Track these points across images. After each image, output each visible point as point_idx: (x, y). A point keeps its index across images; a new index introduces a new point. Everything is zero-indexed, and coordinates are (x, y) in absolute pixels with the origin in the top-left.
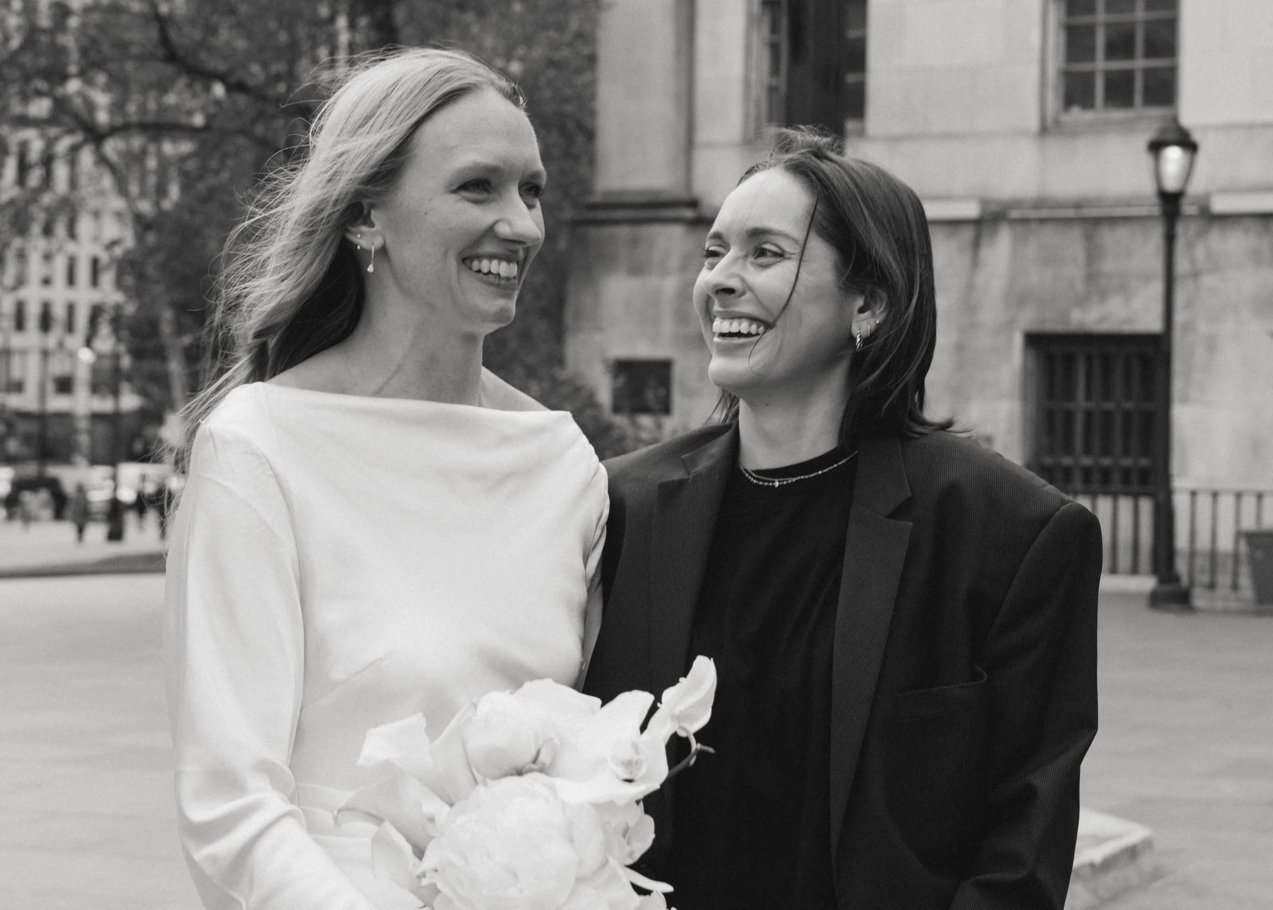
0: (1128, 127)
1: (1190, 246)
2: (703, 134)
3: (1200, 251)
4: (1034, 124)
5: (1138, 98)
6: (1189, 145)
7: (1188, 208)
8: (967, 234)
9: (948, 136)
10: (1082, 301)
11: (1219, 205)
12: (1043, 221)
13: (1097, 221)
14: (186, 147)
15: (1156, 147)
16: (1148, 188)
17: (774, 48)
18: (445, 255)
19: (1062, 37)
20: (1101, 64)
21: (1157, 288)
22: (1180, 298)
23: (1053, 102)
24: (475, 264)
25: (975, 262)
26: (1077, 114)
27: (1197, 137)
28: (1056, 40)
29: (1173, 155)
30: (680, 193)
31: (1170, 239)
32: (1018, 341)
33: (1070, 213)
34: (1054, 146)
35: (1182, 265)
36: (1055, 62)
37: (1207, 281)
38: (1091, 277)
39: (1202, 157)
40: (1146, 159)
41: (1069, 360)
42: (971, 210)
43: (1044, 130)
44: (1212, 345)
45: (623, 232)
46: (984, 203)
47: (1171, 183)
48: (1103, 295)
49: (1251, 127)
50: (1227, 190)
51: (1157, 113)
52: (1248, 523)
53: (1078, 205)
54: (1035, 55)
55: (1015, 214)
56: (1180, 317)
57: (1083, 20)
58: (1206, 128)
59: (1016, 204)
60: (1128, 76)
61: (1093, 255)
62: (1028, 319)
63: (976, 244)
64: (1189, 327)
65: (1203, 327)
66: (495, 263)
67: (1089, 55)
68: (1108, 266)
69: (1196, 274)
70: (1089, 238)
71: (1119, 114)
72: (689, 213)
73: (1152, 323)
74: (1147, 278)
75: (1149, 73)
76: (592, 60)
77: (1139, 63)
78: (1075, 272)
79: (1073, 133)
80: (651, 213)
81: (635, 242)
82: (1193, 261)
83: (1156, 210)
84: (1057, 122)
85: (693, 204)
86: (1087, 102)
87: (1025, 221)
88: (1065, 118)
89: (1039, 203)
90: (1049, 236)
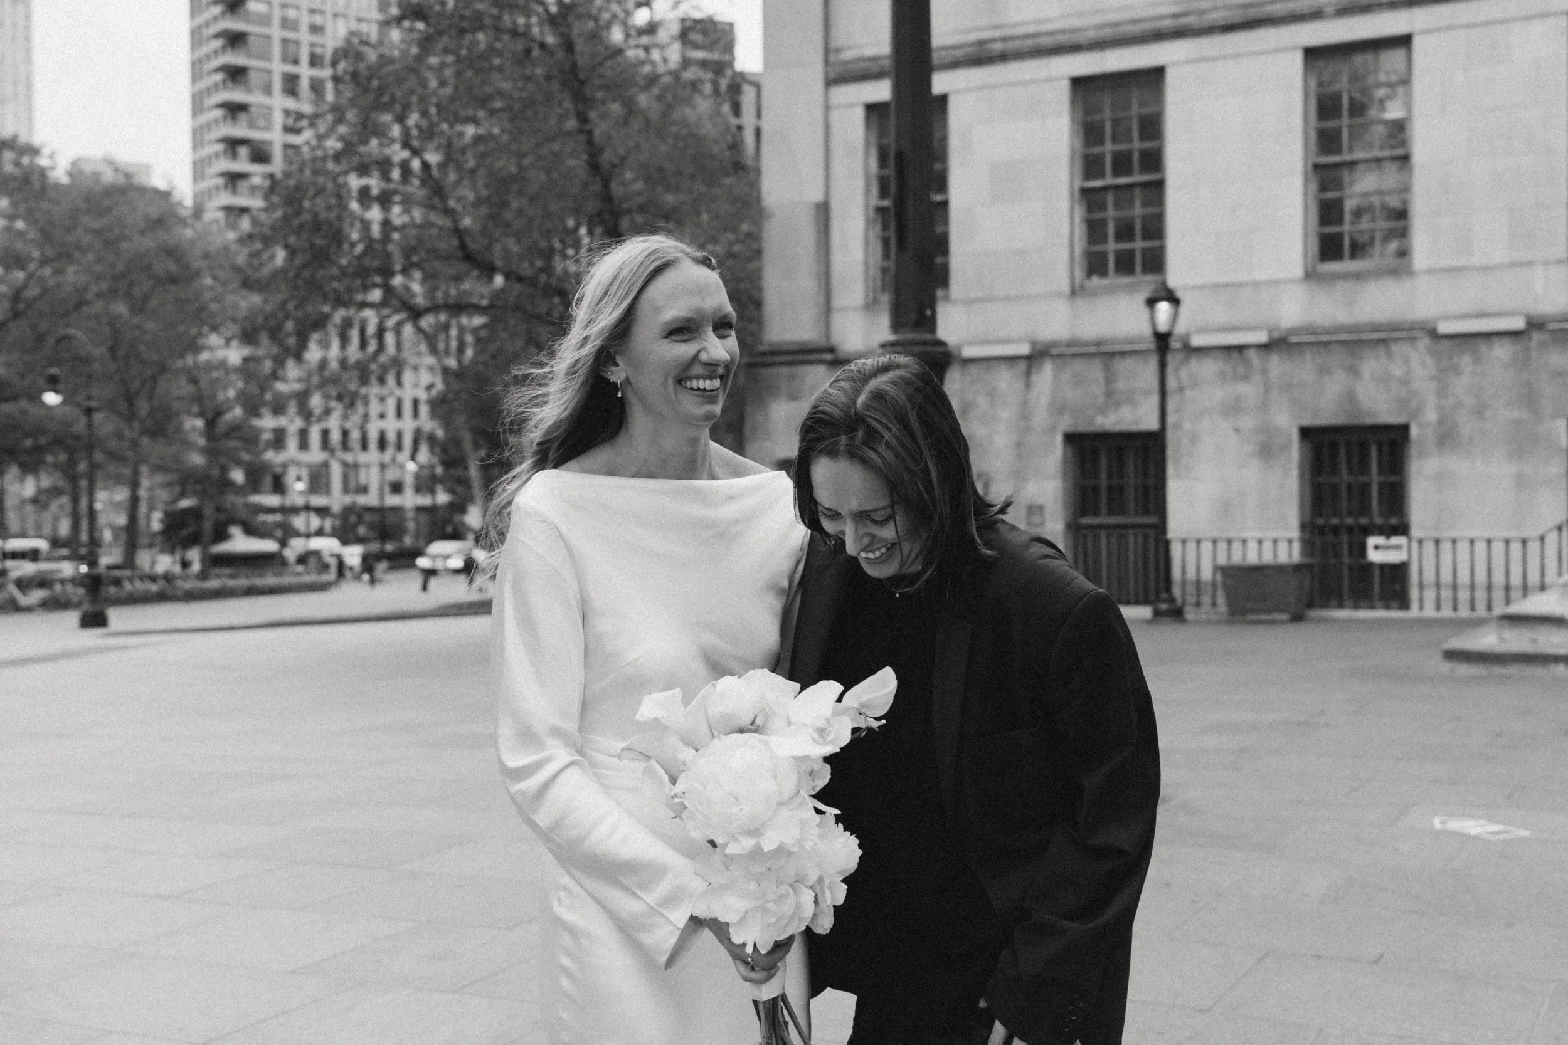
0: (1132, 289)
1: (1177, 369)
2: (836, 302)
3: (1183, 373)
4: (1066, 289)
5: (1138, 267)
6: (1174, 300)
7: (1175, 344)
8: (1022, 366)
9: (1008, 298)
10: (1103, 410)
11: (1197, 341)
12: (1074, 355)
13: (1113, 354)
14: (478, 321)
15: (1151, 302)
16: (1146, 331)
17: (886, 242)
18: (666, 379)
19: (1084, 227)
20: (1112, 246)
21: (1155, 399)
22: (1171, 406)
23: (1079, 273)
24: (689, 384)
25: (1028, 385)
26: (1096, 280)
27: (1179, 294)
28: (1080, 230)
29: (1163, 307)
30: (823, 343)
31: (1163, 365)
32: (1059, 439)
33: (1093, 349)
34: (1081, 302)
35: (1172, 383)
36: (1080, 246)
37: (1189, 394)
38: (1109, 394)
39: (1183, 309)
40: (1144, 311)
41: (1095, 452)
42: (1024, 349)
43: (1073, 292)
44: (1194, 438)
45: (784, 370)
46: (1034, 344)
47: (1163, 327)
48: (1118, 405)
49: (1217, 286)
50: (1201, 331)
51: (1150, 278)
52: (1222, 560)
53: (1098, 344)
54: (1066, 241)
55: (1054, 351)
56: (1171, 419)
57: (1098, 215)
58: (1185, 288)
59: (1054, 344)
60: (1131, 253)
61: (1110, 379)
62: (1066, 424)
63: (1029, 373)
64: (1178, 426)
65: (1187, 426)
66: (701, 381)
67: (1104, 240)
68: (1121, 385)
69: (1181, 389)
70: (1107, 367)
71: (1125, 280)
72: (828, 357)
73: (1151, 423)
74: (1148, 393)
75: (1145, 251)
76: (759, 253)
77: (1138, 245)
78: (1097, 390)
79: (1094, 294)
80: (801, 357)
81: (792, 377)
82: (1179, 379)
83: (1151, 345)
84: (1082, 287)
85: (832, 350)
86: (1103, 273)
87: (1061, 356)
88: (1088, 283)
89: (1071, 343)
90: (1079, 366)
